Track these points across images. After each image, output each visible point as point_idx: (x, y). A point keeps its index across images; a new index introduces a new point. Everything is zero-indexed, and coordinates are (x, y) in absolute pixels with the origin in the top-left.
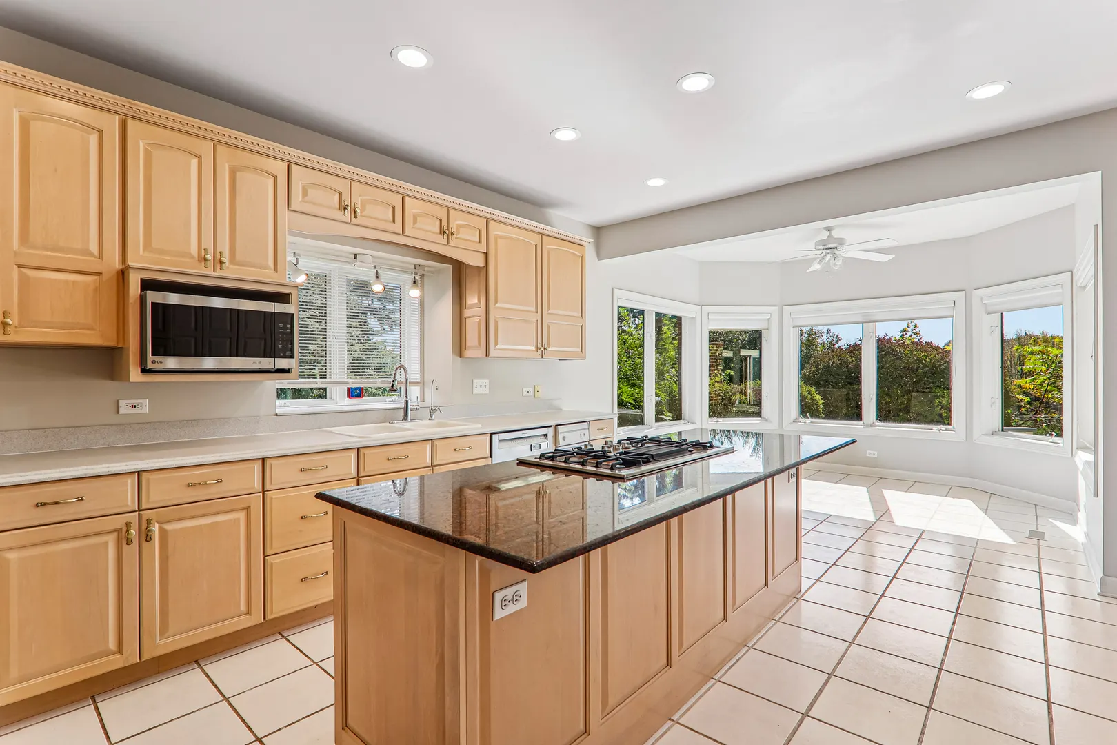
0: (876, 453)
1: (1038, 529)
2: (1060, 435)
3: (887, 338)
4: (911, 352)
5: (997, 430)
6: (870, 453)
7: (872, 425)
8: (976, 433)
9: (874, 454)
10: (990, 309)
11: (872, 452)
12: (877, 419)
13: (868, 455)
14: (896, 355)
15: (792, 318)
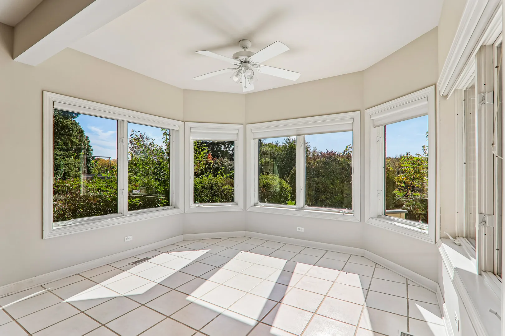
0: (303, 229)
1: (408, 331)
2: (425, 221)
3: (333, 152)
4: (344, 160)
5: (381, 214)
6: (299, 229)
7: (302, 209)
8: (367, 218)
9: (301, 230)
10: (376, 124)
11: (300, 228)
12: (305, 204)
13: (298, 230)
14: (337, 162)
15: (253, 133)
